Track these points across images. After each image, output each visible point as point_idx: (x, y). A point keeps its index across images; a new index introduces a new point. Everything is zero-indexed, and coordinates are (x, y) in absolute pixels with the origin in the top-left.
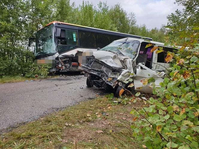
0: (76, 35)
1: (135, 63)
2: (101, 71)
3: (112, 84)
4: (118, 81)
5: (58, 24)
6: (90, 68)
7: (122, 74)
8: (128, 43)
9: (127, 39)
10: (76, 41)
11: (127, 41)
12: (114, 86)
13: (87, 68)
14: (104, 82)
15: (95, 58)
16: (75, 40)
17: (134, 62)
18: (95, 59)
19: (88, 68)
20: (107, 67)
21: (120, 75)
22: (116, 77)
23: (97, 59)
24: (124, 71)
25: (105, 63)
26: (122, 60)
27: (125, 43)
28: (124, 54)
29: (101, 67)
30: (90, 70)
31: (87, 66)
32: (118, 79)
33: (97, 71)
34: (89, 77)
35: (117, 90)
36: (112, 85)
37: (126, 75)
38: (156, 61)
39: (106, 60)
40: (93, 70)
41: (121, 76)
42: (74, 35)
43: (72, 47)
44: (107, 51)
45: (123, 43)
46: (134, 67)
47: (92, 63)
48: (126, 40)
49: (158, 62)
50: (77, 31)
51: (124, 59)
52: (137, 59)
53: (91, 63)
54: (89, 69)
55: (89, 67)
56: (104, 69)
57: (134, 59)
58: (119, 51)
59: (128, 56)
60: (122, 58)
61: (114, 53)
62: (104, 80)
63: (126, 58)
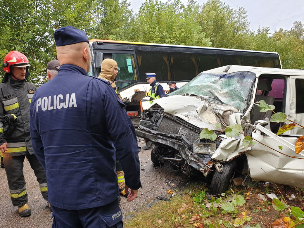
0: (132, 61)
1: (248, 121)
2: (178, 137)
3: (200, 166)
4: (214, 161)
5: (98, 44)
6: (155, 132)
7: (222, 145)
8: (231, 77)
9: (229, 68)
10: (132, 72)
11: (229, 72)
12: (205, 171)
13: (149, 132)
14: (184, 160)
15: (164, 111)
16: (130, 70)
17: (245, 118)
18: (165, 113)
19: (153, 131)
20: (190, 129)
21: (217, 148)
22: (209, 151)
23: (168, 114)
24: (226, 140)
25: (184, 121)
26: (219, 114)
27: (224, 76)
28: (222, 101)
29: (176, 129)
30: (156, 136)
31: (149, 127)
32: (213, 157)
33: (171, 137)
34: (155, 150)
35: (213, 179)
36: (201, 169)
37: (231, 148)
38: (294, 110)
39: (186, 114)
40: (161, 135)
41: (219, 150)
42: (129, 61)
43: (126, 84)
44: (187, 95)
45: (221, 77)
46: (247, 128)
47: (160, 121)
48: (227, 71)
49: (297, 112)
50: (134, 53)
51: (225, 112)
52: (251, 112)
53: (157, 121)
54: (153, 134)
55: (153, 129)
56: (183, 133)
57: (244, 111)
58: (213, 94)
59: (233, 106)
60: (221, 109)
61: (202, 99)
62: (184, 156)
63: (229, 109)
